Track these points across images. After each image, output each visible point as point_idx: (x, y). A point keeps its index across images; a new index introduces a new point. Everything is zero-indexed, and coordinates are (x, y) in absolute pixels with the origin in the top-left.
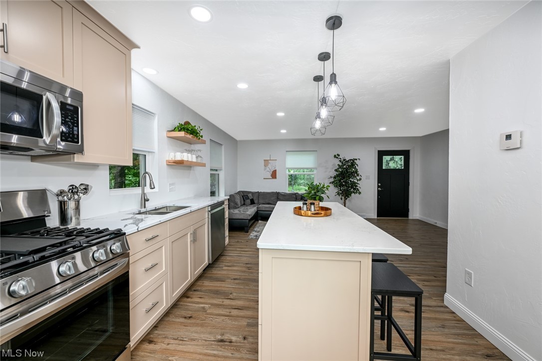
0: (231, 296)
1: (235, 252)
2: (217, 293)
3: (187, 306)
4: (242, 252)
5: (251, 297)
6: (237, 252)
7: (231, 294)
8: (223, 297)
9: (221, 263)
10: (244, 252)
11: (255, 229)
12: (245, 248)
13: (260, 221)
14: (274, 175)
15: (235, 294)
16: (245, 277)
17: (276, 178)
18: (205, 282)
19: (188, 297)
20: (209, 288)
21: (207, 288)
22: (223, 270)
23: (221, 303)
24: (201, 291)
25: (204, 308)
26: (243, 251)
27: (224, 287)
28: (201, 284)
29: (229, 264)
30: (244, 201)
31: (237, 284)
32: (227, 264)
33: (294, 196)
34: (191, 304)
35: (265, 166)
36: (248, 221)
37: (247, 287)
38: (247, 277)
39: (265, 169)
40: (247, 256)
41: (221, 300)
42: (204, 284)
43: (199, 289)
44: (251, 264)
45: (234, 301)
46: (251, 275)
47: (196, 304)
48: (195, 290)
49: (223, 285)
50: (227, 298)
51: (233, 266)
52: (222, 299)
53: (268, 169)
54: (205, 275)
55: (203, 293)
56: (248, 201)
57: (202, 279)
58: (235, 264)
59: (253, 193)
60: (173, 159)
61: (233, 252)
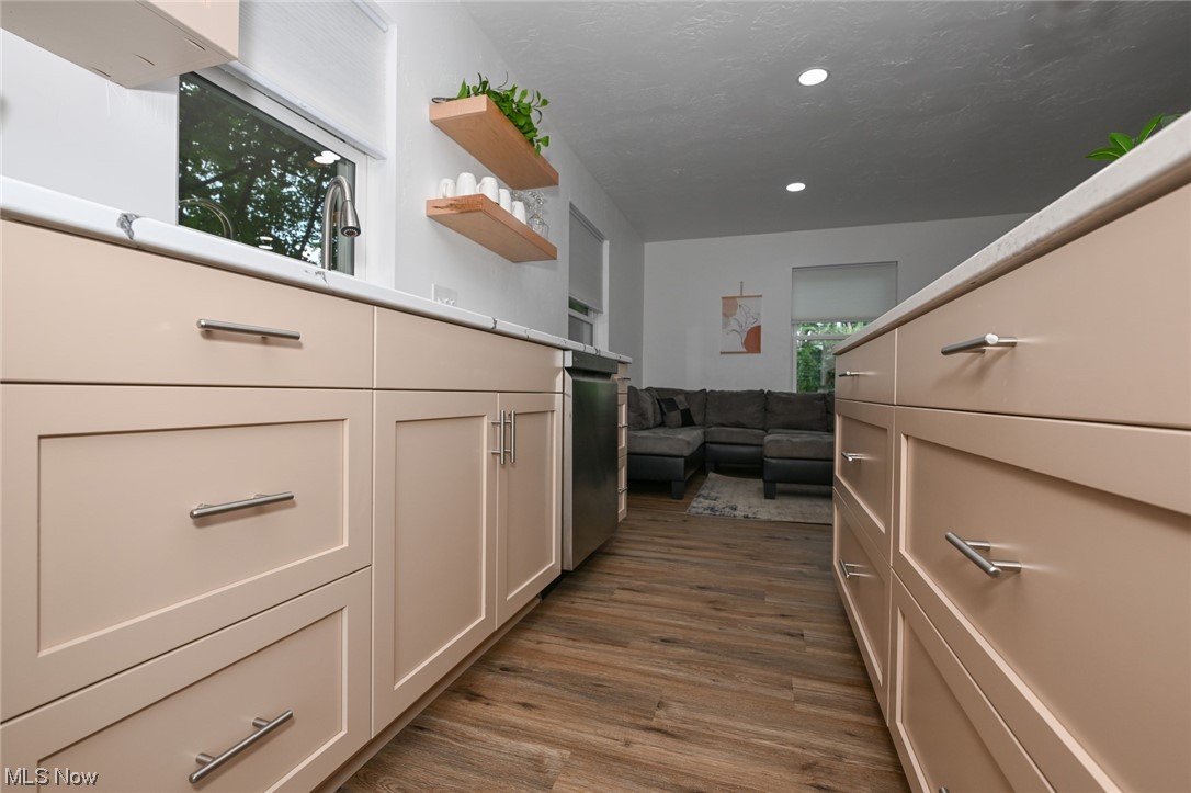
0: (661, 718)
1: (649, 547)
2: (596, 693)
3: (465, 738)
4: (674, 550)
5: (760, 736)
6: (655, 548)
7: (660, 705)
8: (626, 719)
9: (606, 577)
10: (680, 551)
11: (704, 492)
12: (684, 539)
13: (712, 475)
14: (753, 341)
15: (678, 710)
16: (708, 638)
17: (757, 349)
18: (547, 638)
19: (474, 697)
20: (565, 668)
21: (556, 666)
22: (616, 601)
23: (619, 748)
24: (528, 674)
25: (537, 762)
26: (678, 547)
27: (627, 670)
28: (531, 645)
29: (634, 584)
30: (663, 414)
31: (679, 662)
32: (627, 582)
33: (821, 403)
34: (484, 735)
35: (724, 314)
36: (682, 461)
37: (727, 683)
38: (715, 638)
39: (725, 325)
40: (697, 564)
41: (615, 731)
42: (544, 647)
43: (524, 663)
44: (718, 589)
45: (680, 745)
46: (731, 630)
47: (505, 734)
48: (504, 669)
49: (621, 661)
50: (643, 722)
51: (653, 591)
52: (622, 724)
53: (734, 325)
54: (548, 613)
55: (538, 686)
56: (676, 416)
57: (535, 626)
58: (657, 585)
59: (688, 395)
60: (449, 195)
61: (642, 546)
